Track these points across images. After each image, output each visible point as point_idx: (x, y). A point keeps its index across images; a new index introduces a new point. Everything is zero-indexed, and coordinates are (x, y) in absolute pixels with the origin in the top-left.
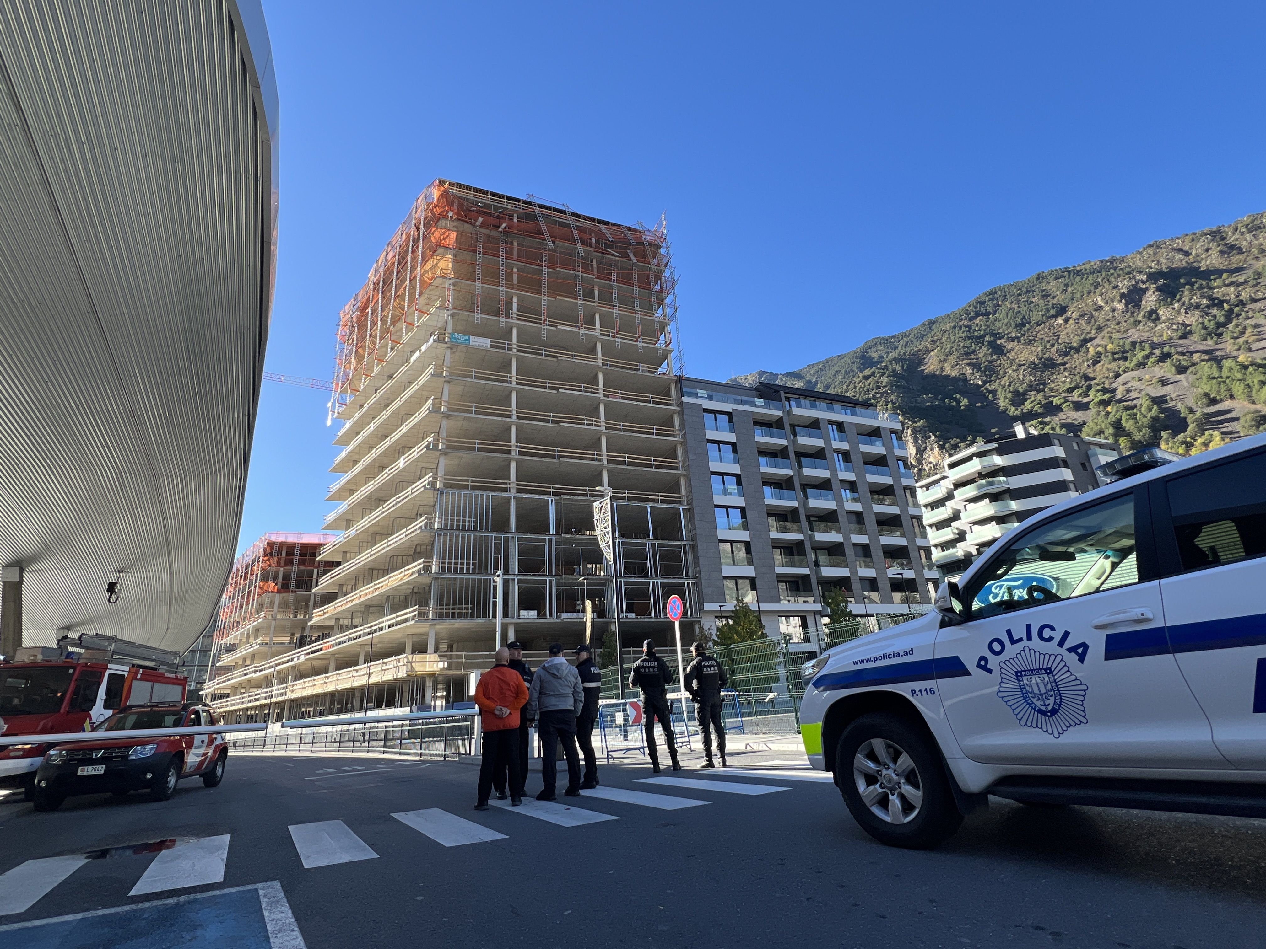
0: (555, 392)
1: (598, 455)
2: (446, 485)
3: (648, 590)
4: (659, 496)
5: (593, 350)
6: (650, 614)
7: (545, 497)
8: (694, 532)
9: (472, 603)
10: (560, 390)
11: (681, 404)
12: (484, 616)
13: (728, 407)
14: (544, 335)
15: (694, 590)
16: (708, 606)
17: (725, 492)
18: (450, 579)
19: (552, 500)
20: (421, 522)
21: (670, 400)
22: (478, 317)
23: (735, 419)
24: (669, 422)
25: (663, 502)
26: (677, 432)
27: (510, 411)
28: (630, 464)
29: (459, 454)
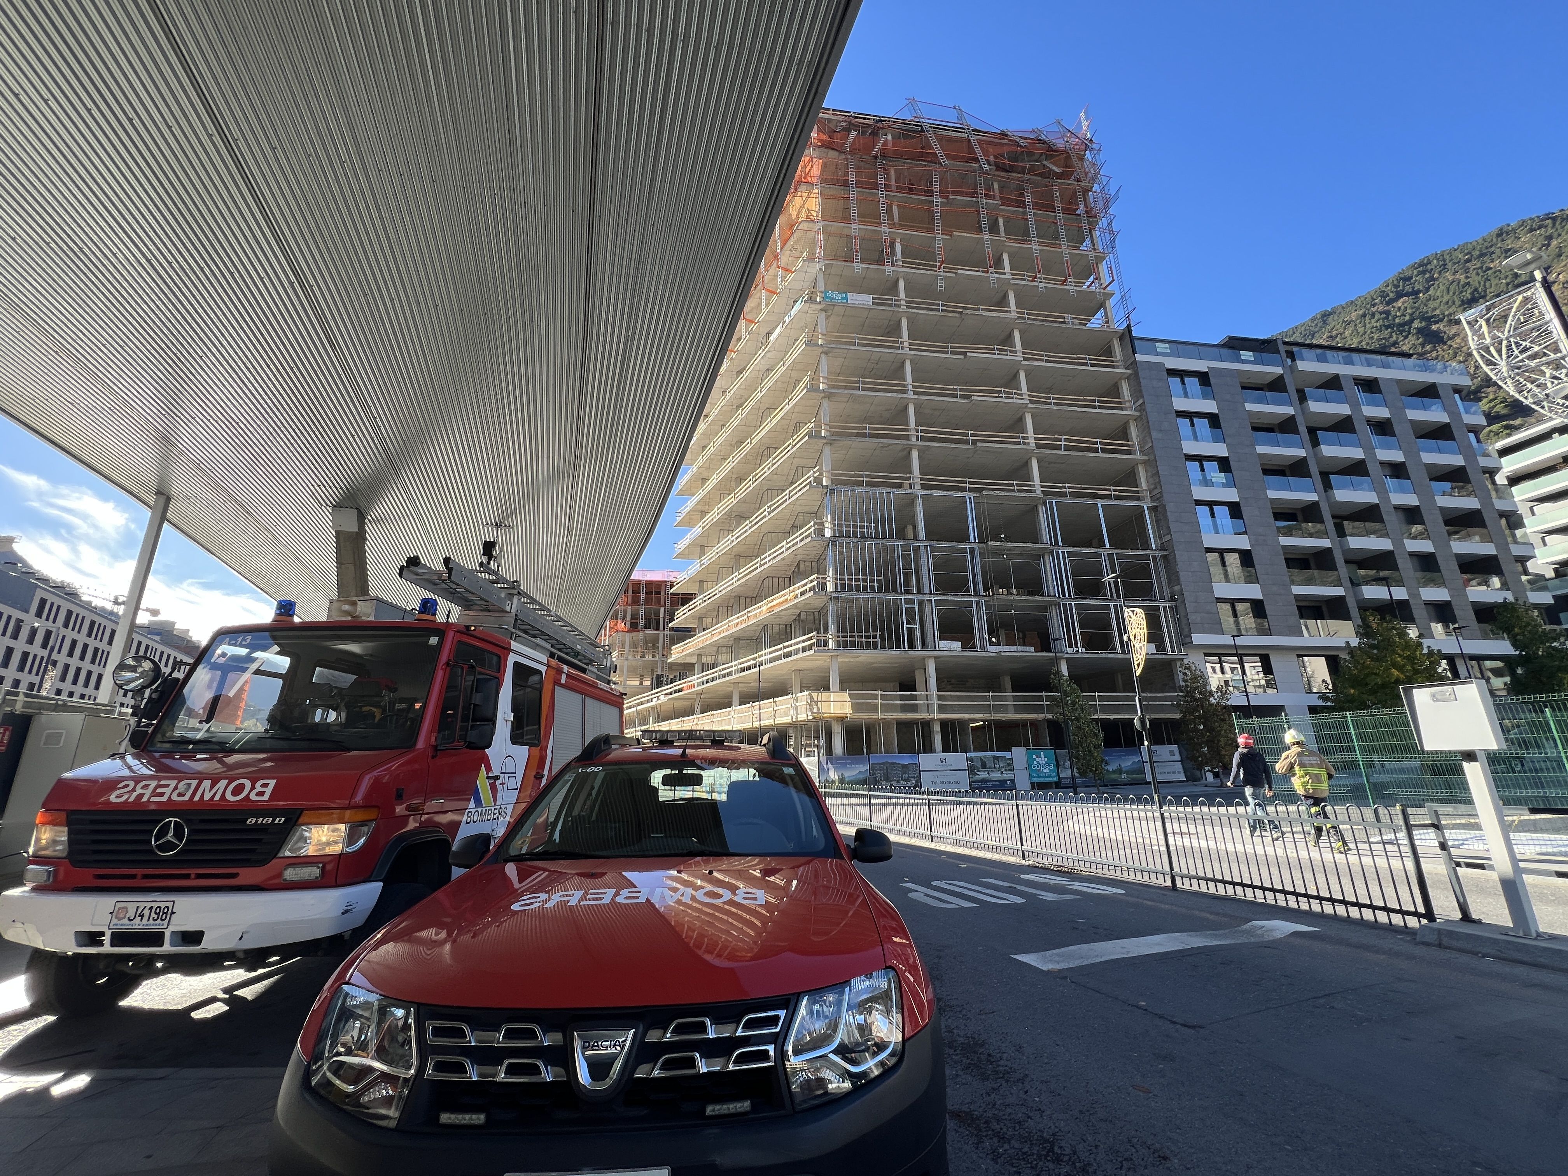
0: (962, 357)
1: (1023, 438)
2: (834, 482)
3: (1109, 615)
4: (1113, 490)
5: (1002, 301)
6: (1114, 648)
7: (961, 494)
8: (1168, 538)
9: (882, 630)
10: (968, 354)
11: (1133, 365)
12: (898, 647)
13: (1201, 366)
14: (941, 284)
15: (1173, 617)
16: (1198, 639)
17: (1206, 482)
18: (851, 600)
19: (970, 498)
20: (810, 527)
21: (1112, 361)
22: (858, 266)
23: (1213, 381)
24: (1113, 391)
25: (1117, 498)
26: (1128, 404)
27: (904, 386)
28: (1067, 448)
29: (847, 442)
